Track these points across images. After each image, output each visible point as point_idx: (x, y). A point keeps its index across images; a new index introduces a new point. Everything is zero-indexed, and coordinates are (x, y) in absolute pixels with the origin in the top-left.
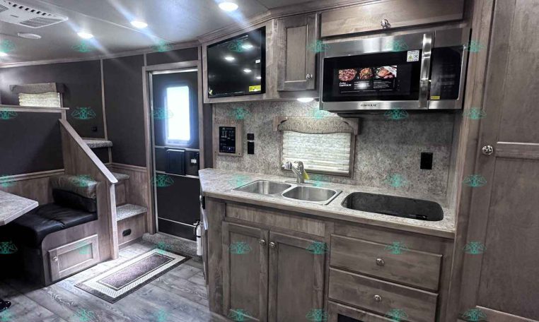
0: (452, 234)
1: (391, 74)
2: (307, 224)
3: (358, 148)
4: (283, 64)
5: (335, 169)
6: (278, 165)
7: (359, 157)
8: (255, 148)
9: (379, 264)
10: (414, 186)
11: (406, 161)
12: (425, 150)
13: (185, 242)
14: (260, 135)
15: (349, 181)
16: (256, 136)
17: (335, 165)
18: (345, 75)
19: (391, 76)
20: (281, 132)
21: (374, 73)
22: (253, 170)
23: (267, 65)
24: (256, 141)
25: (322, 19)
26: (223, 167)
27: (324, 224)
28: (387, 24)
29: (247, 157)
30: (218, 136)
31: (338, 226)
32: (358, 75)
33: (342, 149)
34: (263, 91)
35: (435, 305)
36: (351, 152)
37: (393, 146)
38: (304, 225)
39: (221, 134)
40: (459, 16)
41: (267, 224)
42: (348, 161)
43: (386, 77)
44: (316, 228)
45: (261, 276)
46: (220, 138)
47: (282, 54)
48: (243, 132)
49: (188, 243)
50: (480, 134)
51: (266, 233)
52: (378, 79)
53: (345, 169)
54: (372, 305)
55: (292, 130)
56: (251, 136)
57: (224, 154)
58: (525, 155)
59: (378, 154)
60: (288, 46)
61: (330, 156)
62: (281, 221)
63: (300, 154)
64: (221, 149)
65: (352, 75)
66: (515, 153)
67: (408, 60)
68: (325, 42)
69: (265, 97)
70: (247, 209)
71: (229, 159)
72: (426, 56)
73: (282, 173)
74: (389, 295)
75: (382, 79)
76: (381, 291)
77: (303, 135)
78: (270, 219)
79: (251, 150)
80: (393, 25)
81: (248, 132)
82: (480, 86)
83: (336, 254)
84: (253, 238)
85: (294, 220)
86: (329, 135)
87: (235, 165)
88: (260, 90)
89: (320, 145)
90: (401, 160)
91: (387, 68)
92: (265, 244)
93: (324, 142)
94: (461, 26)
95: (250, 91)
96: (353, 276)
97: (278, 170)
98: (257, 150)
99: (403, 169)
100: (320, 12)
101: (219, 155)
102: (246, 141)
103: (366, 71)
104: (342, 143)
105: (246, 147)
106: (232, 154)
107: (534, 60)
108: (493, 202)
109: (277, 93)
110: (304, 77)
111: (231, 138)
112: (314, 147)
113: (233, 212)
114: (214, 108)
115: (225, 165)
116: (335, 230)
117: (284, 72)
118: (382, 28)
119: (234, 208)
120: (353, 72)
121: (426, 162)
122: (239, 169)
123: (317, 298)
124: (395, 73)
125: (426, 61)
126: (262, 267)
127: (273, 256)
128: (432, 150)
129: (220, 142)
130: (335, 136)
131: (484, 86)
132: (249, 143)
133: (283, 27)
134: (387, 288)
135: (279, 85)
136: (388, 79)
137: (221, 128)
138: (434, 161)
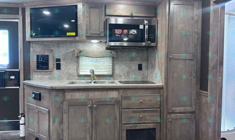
0: (163, 86)
1: (134, 33)
2: (110, 93)
3: (115, 64)
4: (89, 24)
5: (106, 73)
6: (76, 74)
7: (115, 67)
8: (61, 66)
9: (141, 103)
10: (137, 77)
11: (133, 68)
12: (139, 63)
13: (4, 133)
14: (64, 59)
15: (112, 78)
16: (61, 60)
17: (105, 72)
18: (118, 31)
19: (135, 34)
20: (78, 57)
21: (129, 32)
22: (60, 79)
23: (79, 23)
24: (62, 62)
25: (107, 7)
26: (39, 78)
27: (118, 92)
28: (132, 14)
29: (56, 72)
30: (36, 60)
31: (125, 91)
32: (123, 32)
33: (109, 64)
34: (77, 35)
35: (160, 113)
36: (112, 66)
37: (128, 62)
38: (109, 94)
39: (38, 59)
40: (154, 15)
41: (90, 97)
42: (112, 69)
43: (133, 34)
44: (114, 95)
45: (88, 125)
46: (37, 61)
47: (88, 19)
48: (53, 58)
49: (8, 133)
50: (169, 52)
51: (91, 102)
52: (130, 34)
53: (110, 73)
54: (139, 120)
55: (85, 56)
56: (58, 60)
57: (40, 70)
58: (179, 58)
59: (123, 66)
60: (91, 16)
61: (103, 68)
62: (97, 95)
63: (89, 68)
64: (38, 68)
65: (121, 32)
66: (177, 57)
67: (140, 28)
68: (107, 17)
69: (77, 38)
70: (78, 92)
71: (43, 73)
72: (147, 27)
73: (78, 78)
74: (146, 114)
75: (131, 34)
76: (142, 113)
77: (90, 58)
78: (92, 95)
79: (58, 67)
80: (134, 15)
81: (56, 58)
82: (167, 38)
83: (125, 103)
84: (83, 106)
85: (104, 93)
86: (102, 58)
87: (47, 77)
88: (75, 35)
89: (98, 63)
90: (131, 68)
91: (133, 30)
92: (90, 107)
93: (100, 61)
94: (154, 19)
95: (67, 35)
96: (131, 110)
97: (76, 77)
98: (62, 67)
99: (132, 71)
100: (105, 4)
101: (35, 72)
102: (55, 63)
103: (125, 31)
104: (108, 62)
105: (55, 66)
106: (46, 70)
107: (179, 31)
108: (173, 73)
109: (85, 37)
110: (99, 30)
111: (46, 61)
112: (95, 64)
113: (69, 96)
114: (31, 44)
115: (40, 78)
116: (123, 93)
117: (89, 27)
118: (130, 15)
119: (70, 94)
120: (121, 31)
121: (140, 67)
122: (50, 78)
123: (117, 125)
124: (136, 32)
125: (147, 29)
126: (89, 120)
127: (94, 112)
128: (142, 63)
129: (37, 64)
130: (105, 58)
131: (168, 37)
132: (57, 64)
133: (88, 7)
134: (144, 112)
135: (87, 33)
136: (134, 35)
137: (38, 56)
138: (143, 67)
